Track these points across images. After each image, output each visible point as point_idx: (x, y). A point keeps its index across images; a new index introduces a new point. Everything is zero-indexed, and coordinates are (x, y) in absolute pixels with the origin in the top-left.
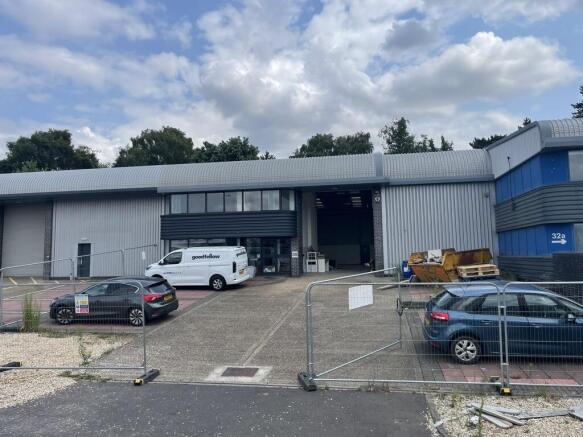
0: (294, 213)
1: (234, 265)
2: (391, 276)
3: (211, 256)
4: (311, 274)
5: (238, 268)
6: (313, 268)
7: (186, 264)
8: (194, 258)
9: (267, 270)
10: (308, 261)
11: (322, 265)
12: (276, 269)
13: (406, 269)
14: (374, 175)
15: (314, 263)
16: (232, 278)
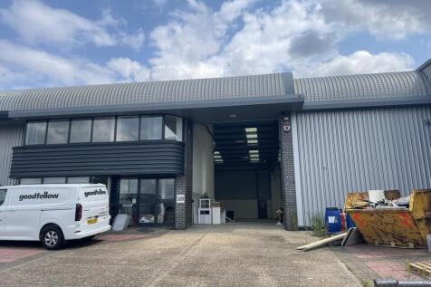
0: (182, 144)
1: (79, 209)
2: (309, 229)
3: (46, 196)
4: (204, 227)
5: (84, 214)
6: (207, 219)
7: (10, 207)
8: (22, 197)
9: (144, 219)
10: (200, 209)
11: (217, 214)
12: (156, 219)
13: (332, 220)
14: (283, 94)
15: (208, 213)
16: (72, 231)
